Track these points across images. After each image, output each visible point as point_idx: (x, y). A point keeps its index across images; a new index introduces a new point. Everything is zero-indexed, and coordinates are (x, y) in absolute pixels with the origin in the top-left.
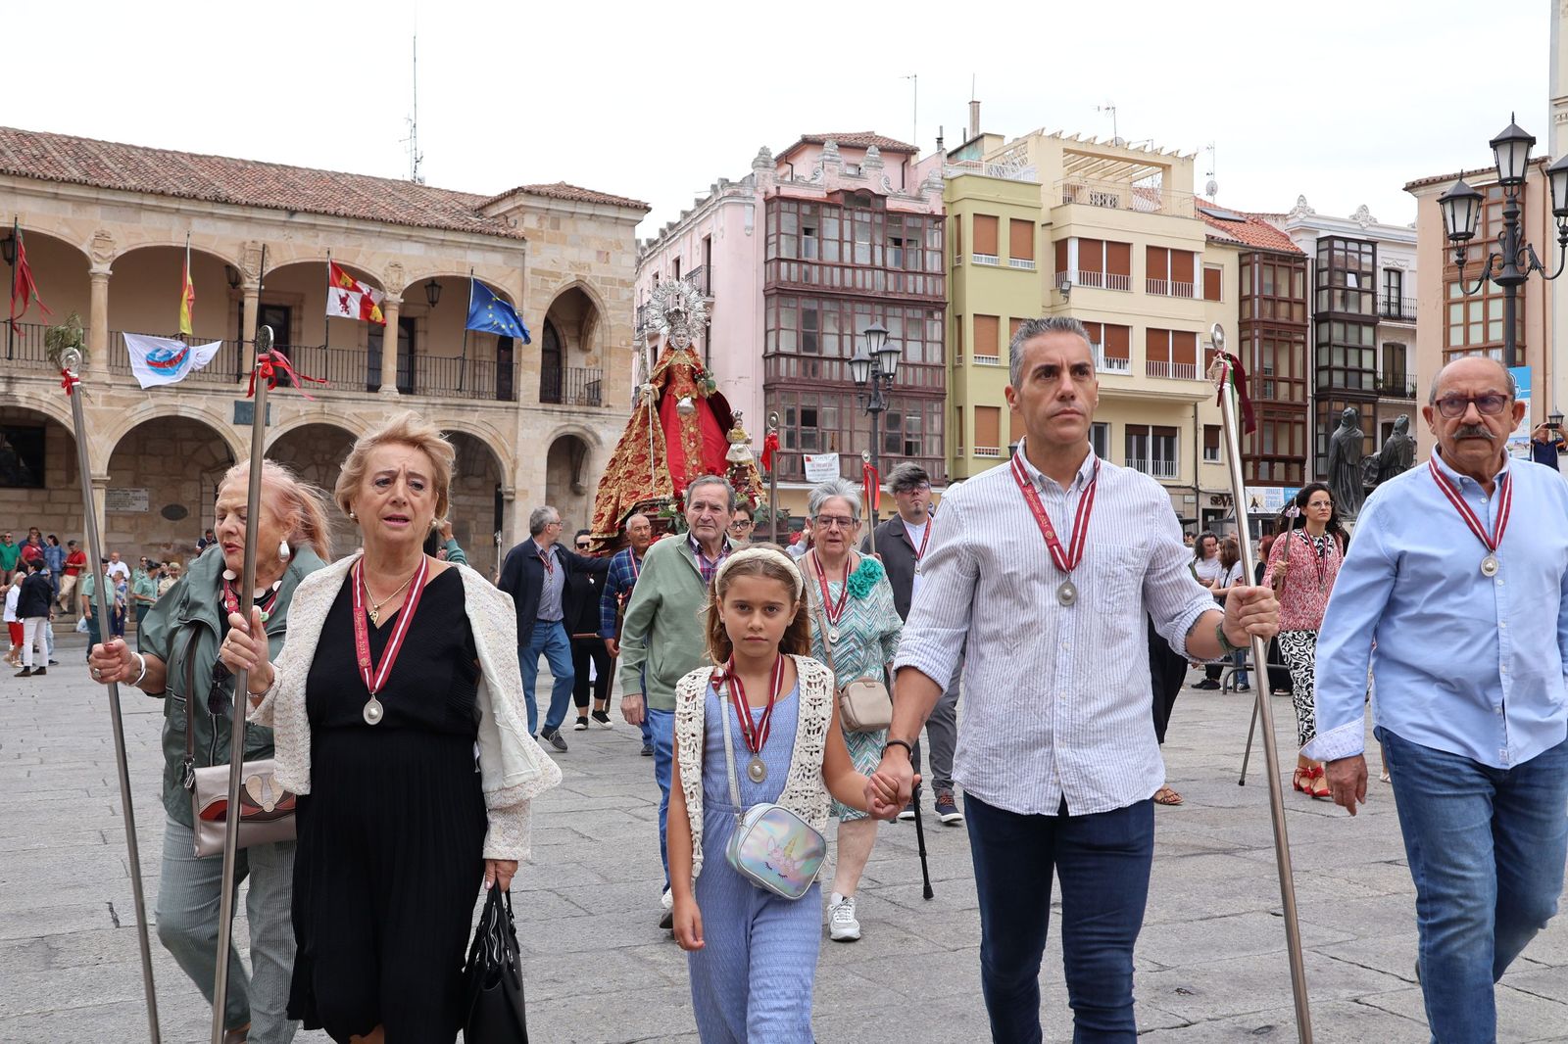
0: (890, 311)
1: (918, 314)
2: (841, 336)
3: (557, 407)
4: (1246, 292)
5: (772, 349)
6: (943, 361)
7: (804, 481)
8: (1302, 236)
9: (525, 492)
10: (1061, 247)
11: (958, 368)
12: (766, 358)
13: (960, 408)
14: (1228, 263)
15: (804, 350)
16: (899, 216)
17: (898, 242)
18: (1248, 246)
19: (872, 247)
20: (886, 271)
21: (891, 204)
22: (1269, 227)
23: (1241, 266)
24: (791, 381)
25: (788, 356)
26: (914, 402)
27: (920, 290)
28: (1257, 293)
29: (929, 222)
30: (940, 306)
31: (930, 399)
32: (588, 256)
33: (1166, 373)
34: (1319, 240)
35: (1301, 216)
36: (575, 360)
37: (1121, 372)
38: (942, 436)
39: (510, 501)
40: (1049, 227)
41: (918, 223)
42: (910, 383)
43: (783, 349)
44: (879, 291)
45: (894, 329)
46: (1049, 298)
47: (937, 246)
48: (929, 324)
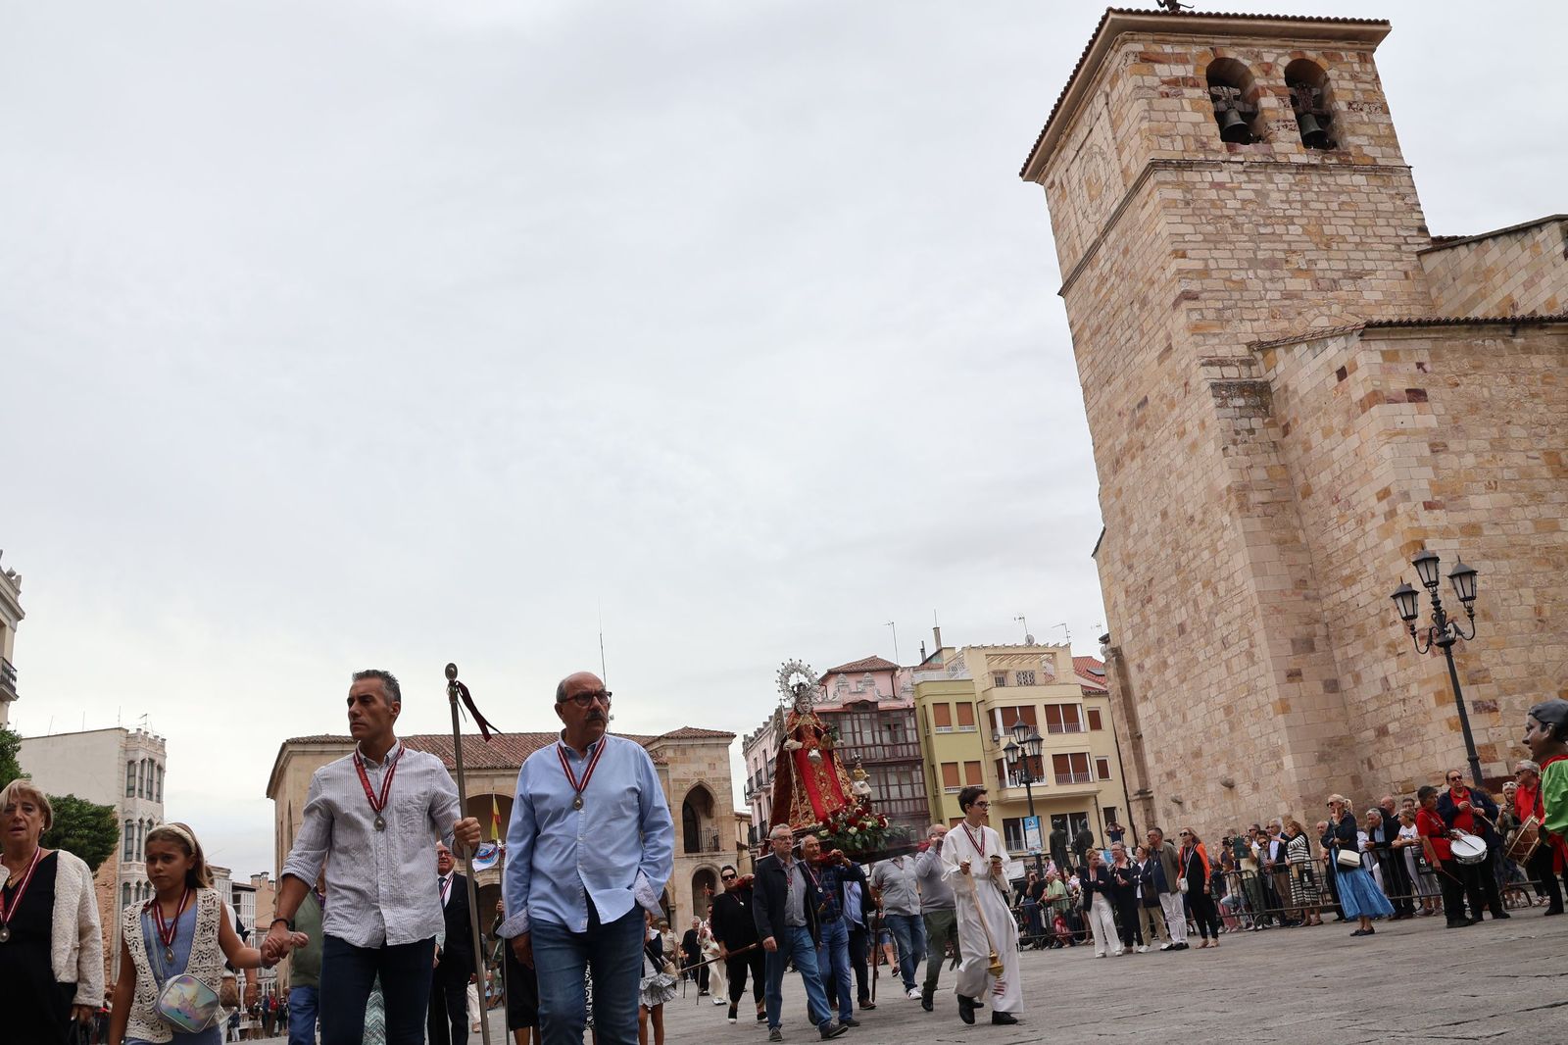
0: (889, 769)
1: (907, 768)
3: (694, 855)
6: (926, 794)
9: (681, 905)
11: (936, 797)
14: (1102, 706)
16: (887, 712)
17: (889, 727)
19: (873, 732)
20: (883, 746)
21: (882, 706)
26: (911, 822)
27: (906, 754)
29: (906, 713)
30: (920, 762)
31: (921, 818)
32: (704, 767)
33: (1071, 780)
36: (706, 825)
37: (1040, 784)
39: (674, 911)
40: (981, 704)
41: (900, 714)
42: (906, 810)
44: (880, 758)
45: (893, 780)
46: (988, 745)
47: (914, 726)
48: (914, 773)
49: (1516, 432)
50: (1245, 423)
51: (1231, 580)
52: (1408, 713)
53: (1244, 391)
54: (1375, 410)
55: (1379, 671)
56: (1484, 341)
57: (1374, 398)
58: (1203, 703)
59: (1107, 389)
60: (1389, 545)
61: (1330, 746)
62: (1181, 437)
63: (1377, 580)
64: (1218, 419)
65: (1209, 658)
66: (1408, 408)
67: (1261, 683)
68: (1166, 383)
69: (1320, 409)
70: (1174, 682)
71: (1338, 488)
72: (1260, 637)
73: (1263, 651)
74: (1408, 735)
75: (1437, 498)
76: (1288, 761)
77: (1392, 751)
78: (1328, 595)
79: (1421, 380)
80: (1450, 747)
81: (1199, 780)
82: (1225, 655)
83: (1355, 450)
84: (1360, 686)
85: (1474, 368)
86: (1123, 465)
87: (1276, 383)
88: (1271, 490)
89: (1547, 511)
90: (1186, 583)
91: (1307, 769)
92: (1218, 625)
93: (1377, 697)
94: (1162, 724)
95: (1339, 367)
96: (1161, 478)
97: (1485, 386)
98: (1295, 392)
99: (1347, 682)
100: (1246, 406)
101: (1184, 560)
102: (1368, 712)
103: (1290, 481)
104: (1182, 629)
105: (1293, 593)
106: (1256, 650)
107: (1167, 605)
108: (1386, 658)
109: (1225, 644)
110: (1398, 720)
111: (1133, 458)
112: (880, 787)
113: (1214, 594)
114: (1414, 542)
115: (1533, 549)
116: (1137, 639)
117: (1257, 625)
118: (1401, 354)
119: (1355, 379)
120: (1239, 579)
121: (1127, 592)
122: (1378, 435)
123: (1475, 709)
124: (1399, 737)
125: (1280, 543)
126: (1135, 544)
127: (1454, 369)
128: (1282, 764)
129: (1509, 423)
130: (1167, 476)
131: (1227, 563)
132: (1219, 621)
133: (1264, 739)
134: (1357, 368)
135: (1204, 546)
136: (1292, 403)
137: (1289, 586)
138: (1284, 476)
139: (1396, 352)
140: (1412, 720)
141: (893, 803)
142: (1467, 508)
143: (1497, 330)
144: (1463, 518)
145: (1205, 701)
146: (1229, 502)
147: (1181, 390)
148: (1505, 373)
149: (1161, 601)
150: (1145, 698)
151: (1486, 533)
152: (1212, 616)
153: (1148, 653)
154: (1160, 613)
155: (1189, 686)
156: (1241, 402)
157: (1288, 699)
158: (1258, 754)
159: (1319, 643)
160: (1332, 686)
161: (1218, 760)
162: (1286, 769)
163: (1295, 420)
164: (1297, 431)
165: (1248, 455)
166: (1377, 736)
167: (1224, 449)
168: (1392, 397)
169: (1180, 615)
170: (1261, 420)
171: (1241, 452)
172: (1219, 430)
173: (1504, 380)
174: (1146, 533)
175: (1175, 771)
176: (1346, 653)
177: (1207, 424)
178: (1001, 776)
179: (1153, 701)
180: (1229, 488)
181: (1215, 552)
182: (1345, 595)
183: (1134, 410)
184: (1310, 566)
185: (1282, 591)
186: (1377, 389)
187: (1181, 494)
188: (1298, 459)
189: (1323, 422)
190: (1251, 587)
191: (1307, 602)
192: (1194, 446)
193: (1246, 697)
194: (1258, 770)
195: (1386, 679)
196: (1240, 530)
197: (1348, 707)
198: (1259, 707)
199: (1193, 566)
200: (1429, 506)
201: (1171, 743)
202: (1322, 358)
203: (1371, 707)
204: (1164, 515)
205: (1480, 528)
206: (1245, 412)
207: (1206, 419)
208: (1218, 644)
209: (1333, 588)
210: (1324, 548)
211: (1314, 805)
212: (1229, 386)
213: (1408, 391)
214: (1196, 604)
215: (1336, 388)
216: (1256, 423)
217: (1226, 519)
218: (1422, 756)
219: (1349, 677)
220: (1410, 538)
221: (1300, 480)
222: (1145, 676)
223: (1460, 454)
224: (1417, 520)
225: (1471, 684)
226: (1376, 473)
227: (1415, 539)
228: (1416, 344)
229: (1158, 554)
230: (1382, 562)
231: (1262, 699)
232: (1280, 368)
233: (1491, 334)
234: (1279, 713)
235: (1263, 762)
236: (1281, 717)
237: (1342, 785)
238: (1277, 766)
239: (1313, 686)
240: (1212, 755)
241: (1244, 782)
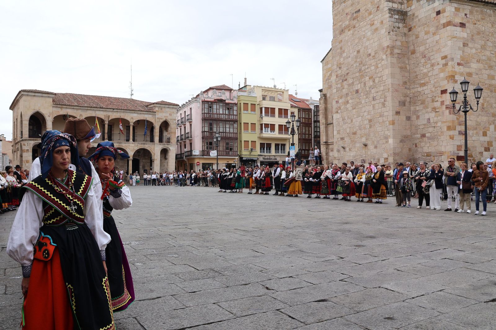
0: (227, 122)
1: (232, 123)
2: (217, 128)
3: (162, 143)
4: (299, 117)
5: (203, 130)
6: (237, 132)
7: (210, 156)
8: (311, 105)
9: (156, 159)
10: (261, 109)
11: (240, 133)
12: (202, 132)
13: (241, 141)
14: (296, 111)
15: (210, 130)
16: (228, 104)
17: (228, 109)
18: (300, 107)
19: (223, 110)
20: (226, 115)
21: (227, 101)
22: (305, 103)
23: (298, 111)
24: (207, 137)
25: (206, 132)
26: (232, 140)
27: (233, 118)
28: (301, 117)
29: (234, 105)
30: (237, 121)
31: (235, 140)
32: (168, 115)
33: (283, 133)
34: (315, 106)
35: (311, 101)
36: (165, 134)
37: (273, 133)
38: (237, 147)
39: (153, 161)
40: (259, 105)
41: (232, 105)
42: (231, 136)
43: (205, 130)
44: (224, 118)
45: (227, 126)
46: (259, 119)
47: (236, 109)
48: (234, 125)
49: (489, 44)
50: (397, 24)
51: (381, 78)
52: (435, 131)
53: (399, 13)
54: (449, 28)
55: (427, 116)
56: (487, 10)
57: (449, 23)
58: (361, 117)
59: (343, 4)
60: (442, 75)
61: (404, 137)
62: (372, 26)
63: (434, 86)
64: (389, 21)
65: (366, 103)
66: (459, 29)
67: (386, 114)
68: (369, 5)
69: (426, 24)
70: (350, 109)
71: (426, 53)
72: (389, 99)
73: (389, 103)
74: (432, 138)
75: (462, 62)
76: (391, 141)
77: (425, 142)
78: (413, 88)
79: (465, 20)
80: (448, 144)
81: (353, 142)
82: (373, 103)
83: (437, 41)
84: (418, 120)
85: (482, 19)
86: (345, 32)
87: (410, 12)
88: (401, 49)
89: (492, 72)
90: (362, 76)
91: (396, 144)
92: (372, 92)
93: (424, 125)
94: (342, 122)
95: (438, 10)
96: (360, 39)
97: (484, 26)
98: (417, 16)
99: (414, 118)
100: (398, 19)
101: (363, 68)
102: (419, 129)
103: (408, 47)
104: (357, 91)
105: (402, 86)
106: (386, 103)
107: (353, 83)
108: (431, 112)
109: (374, 99)
110: (431, 133)
111: (349, 30)
112: (223, 128)
113: (373, 82)
114: (452, 75)
115: (486, 84)
116: (338, 92)
117: (389, 95)
118: (461, 9)
119: (443, 16)
120: (385, 78)
121: (337, 76)
122: (448, 37)
123: (459, 133)
124: (429, 138)
125: (401, 68)
126: (344, 60)
127: (476, 18)
128: (388, 141)
129: (488, 40)
130: (362, 38)
131: (381, 72)
132: (373, 91)
133: (383, 132)
134: (445, 12)
135: (372, 65)
136: (415, 20)
137: (401, 83)
138: (406, 46)
139: (459, 9)
140: (436, 134)
141: (227, 134)
142: (469, 67)
143: (492, 6)
144: (468, 70)
146: (387, 51)
147: (375, 9)
148: (491, 23)
149: (351, 81)
150: (337, 112)
151: (473, 76)
152: (371, 89)
153: (341, 98)
154: (349, 85)
155: (356, 111)
156: (397, 17)
157: (394, 120)
158: (379, 137)
159: (407, 104)
160: (408, 118)
161: (363, 136)
163: (415, 27)
164: (415, 31)
165: (396, 36)
166: (421, 137)
167: (389, 32)
168: (455, 24)
169: (357, 87)
170: (402, 24)
171: (394, 34)
172: (388, 25)
173: (490, 25)
174: (349, 57)
175: (344, 138)
176: (416, 108)
177: (384, 23)
178: (262, 129)
179: (340, 114)
180: (388, 47)
181: (377, 67)
182: (420, 89)
183: (353, 13)
184: (409, 77)
185: (399, 84)
186: (451, 20)
187: (367, 46)
188: (413, 40)
189: (426, 29)
190: (389, 81)
191: (406, 89)
192: (376, 29)
193: (379, 117)
194: (378, 142)
195: (429, 119)
196: (389, 61)
197: (412, 126)
198: (383, 121)
199: (367, 71)
200: (459, 64)
201: (345, 128)
202: (431, 6)
203: (421, 127)
204: (358, 52)
205: (472, 74)
206: (398, 21)
207: (384, 21)
208: (371, 99)
209: (416, 86)
210: (415, 72)
211: (396, 156)
212: (394, 10)
213: (460, 23)
214: (365, 84)
215: (435, 18)
216: (401, 25)
217: (384, 57)
218: (437, 145)
219: (415, 116)
220: (451, 74)
221: (412, 48)
222: (339, 105)
223: (471, 48)
224: (454, 68)
225: (459, 125)
226: (443, 50)
227: (452, 74)
228: (466, 7)
229: (352, 65)
230: (438, 80)
231: (385, 119)
232: (413, 7)
233: (490, 8)
234: (391, 125)
235: (380, 140)
236: (391, 126)
237: (406, 151)
238: (386, 142)
239: (403, 117)
240: (360, 135)
241: (371, 145)
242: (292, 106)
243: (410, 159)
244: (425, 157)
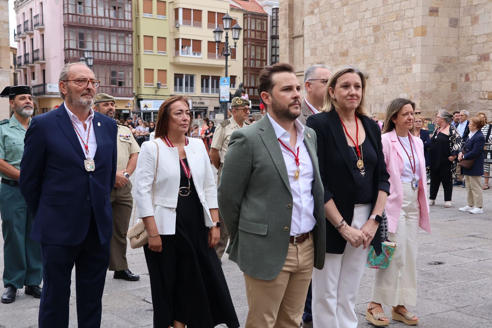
0: (112, 33)
1: (123, 35)
2: (93, 42)
4: (246, 28)
5: (67, 47)
6: (132, 52)
8: (267, 7)
10: (177, 10)
11: (138, 55)
12: (65, 50)
13: (139, 69)
14: (239, 17)
15: (80, 48)
17: (115, 8)
18: (246, 11)
19: (105, 9)
20: (110, 19)
22: (257, 3)
23: (244, 18)
24: (75, 59)
25: (73, 50)
26: (121, 67)
28: (249, 28)
30: (131, 32)
31: (127, 66)
33: (215, 57)
34: (273, 9)
37: (198, 57)
38: (132, 79)
40: (172, 3)
41: (122, 1)
42: (120, 60)
43: (71, 47)
44: (107, 26)
45: (114, 40)
46: (172, 29)
47: (130, 10)
48: (127, 39)
58: (357, 22)
61: (444, 62)
67: (409, 13)
76: (416, 68)
77: (487, 71)
84: (475, 26)
91: (428, 75)
94: (321, 31)
99: (466, 21)
102: (476, 43)
112: (105, 43)
128: (411, 69)
133: (401, 51)
141: (112, 55)
145: (360, 21)
150: (312, 13)
157: (426, 27)
158: (393, 60)
160: (454, 23)
161: (360, 60)
162: (413, 72)
166: (478, 60)
178: (177, 48)
179: (317, 16)
193: (394, 21)
194: (391, 70)
197: (461, 39)
198: (402, 29)
201: (325, 44)
203: (480, 40)
211: (426, 98)
219: (468, 19)
231: (406, 24)
234: (418, 36)
235: (396, 66)
236: (419, 38)
237: (445, 88)
238: (407, 70)
239: (443, 20)
240: (356, 56)
241: (377, 77)
242: (233, 8)
243: (453, 105)
244: (485, 101)
